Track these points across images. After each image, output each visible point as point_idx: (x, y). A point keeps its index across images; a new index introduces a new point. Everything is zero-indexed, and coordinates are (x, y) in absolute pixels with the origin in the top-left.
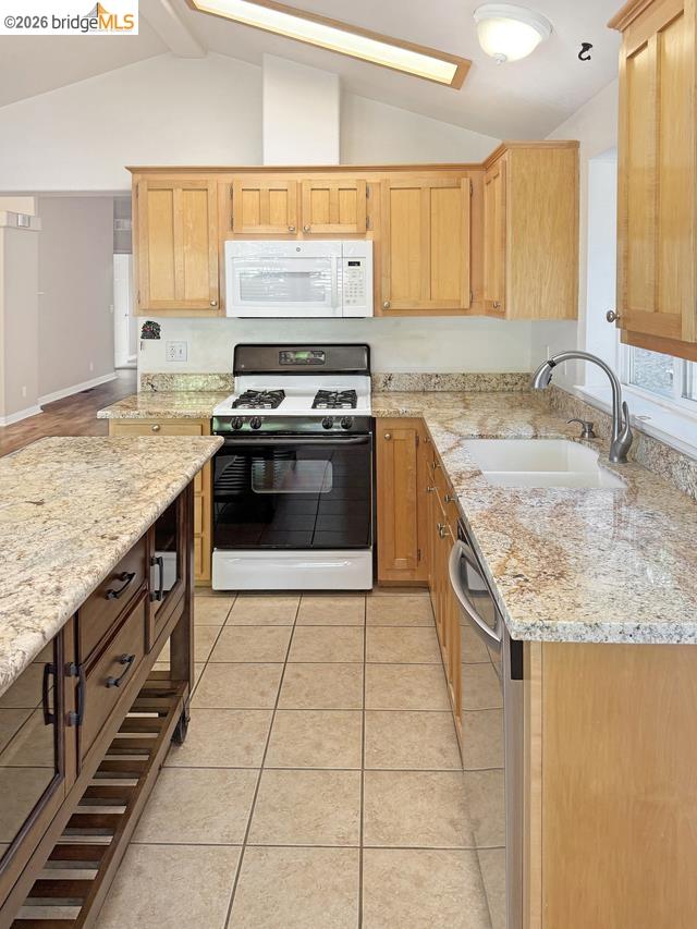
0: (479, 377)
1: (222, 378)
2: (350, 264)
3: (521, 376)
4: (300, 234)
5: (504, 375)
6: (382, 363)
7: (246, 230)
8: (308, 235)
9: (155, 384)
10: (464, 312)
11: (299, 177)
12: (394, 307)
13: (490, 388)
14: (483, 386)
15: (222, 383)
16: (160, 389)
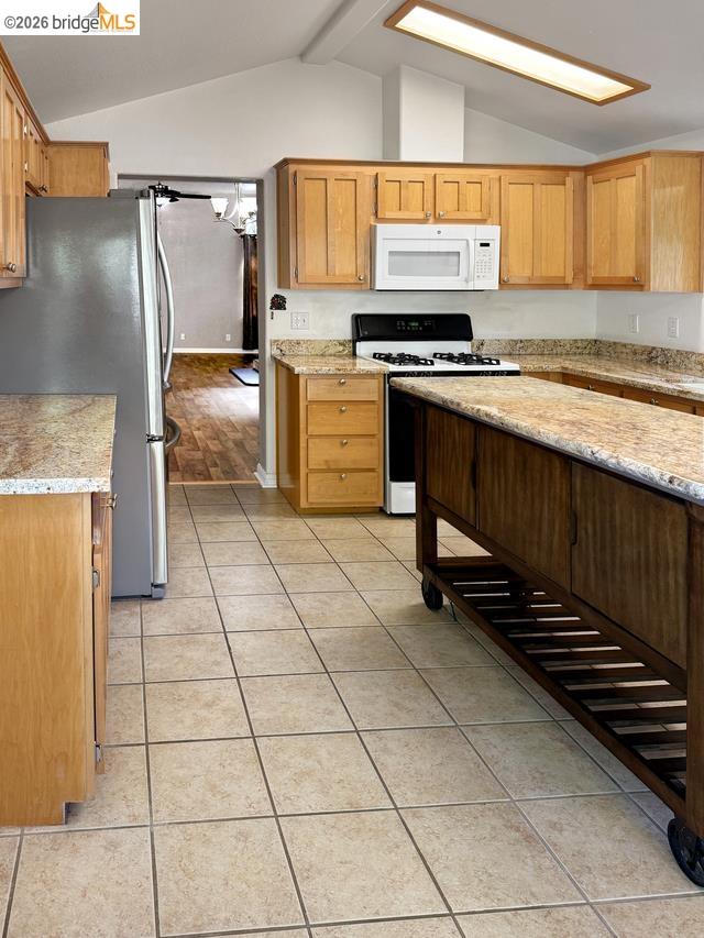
0: (556, 343)
1: (341, 344)
2: (482, 245)
3: (589, 342)
4: (431, 220)
5: (576, 341)
6: (478, 331)
7: (389, 215)
8: (438, 219)
9: (283, 348)
10: (566, 286)
11: (431, 171)
12: (511, 282)
13: (564, 352)
14: (559, 350)
15: (341, 348)
16: (287, 353)
